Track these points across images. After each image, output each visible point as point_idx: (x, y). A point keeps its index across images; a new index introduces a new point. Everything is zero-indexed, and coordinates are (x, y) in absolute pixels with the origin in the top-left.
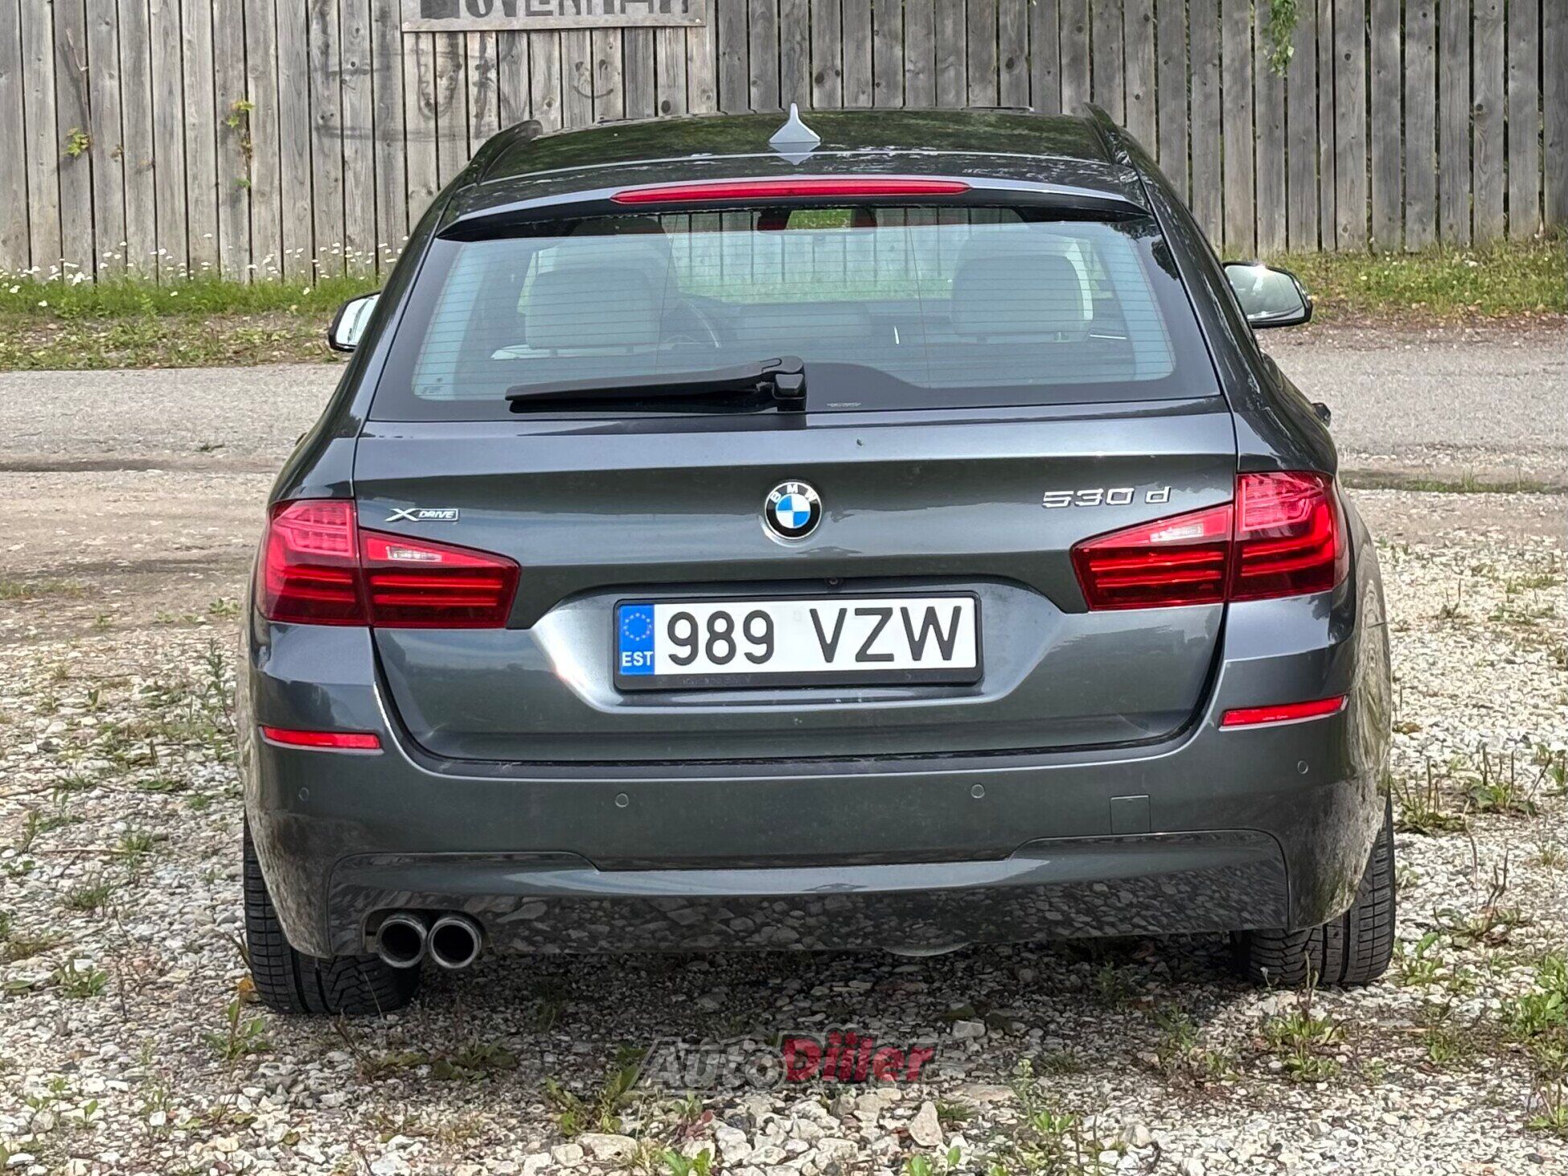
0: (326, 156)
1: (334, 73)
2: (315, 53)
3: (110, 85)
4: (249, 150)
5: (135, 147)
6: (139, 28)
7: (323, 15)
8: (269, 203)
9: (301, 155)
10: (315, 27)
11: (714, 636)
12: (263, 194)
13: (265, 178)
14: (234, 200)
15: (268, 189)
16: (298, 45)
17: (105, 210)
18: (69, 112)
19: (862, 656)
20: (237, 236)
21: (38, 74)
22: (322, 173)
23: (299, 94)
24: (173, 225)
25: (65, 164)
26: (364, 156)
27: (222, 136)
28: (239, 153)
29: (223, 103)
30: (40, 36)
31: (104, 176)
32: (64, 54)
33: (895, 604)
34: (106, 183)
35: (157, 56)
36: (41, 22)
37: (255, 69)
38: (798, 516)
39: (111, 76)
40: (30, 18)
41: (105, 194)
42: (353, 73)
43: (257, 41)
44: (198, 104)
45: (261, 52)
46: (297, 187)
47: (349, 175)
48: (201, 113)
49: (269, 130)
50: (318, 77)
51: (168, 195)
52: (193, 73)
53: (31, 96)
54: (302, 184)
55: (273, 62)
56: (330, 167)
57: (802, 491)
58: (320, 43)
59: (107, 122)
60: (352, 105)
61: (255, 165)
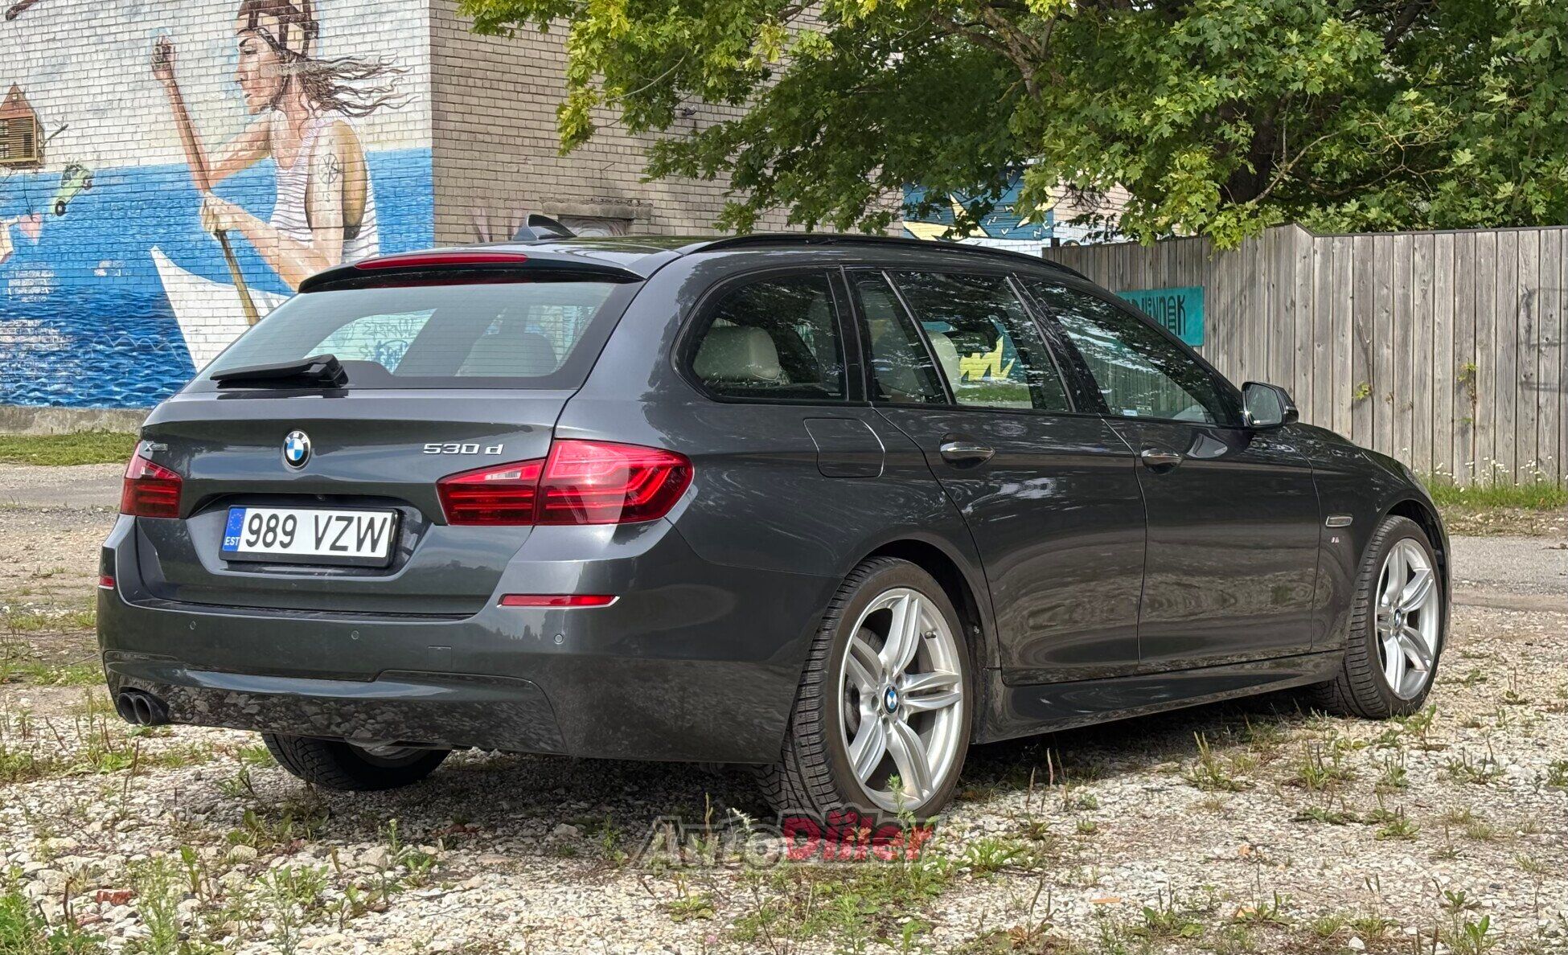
0: (1526, 403)
1: (1534, 345)
2: (1522, 331)
3: (1386, 352)
4: (1474, 398)
5: (1401, 395)
6: (1406, 312)
7: (1528, 305)
8: (1487, 434)
9: (1509, 402)
10: (1522, 313)
11: (269, 529)
12: (1483, 428)
13: (1486, 416)
14: (1464, 432)
15: (1486, 424)
16: (1510, 325)
17: (1381, 436)
18: (1361, 370)
19: (333, 547)
20: (1465, 456)
21: (1343, 346)
22: (1524, 415)
23: (1510, 360)
24: (1423, 448)
25: (1356, 406)
26: (1552, 404)
27: (1458, 387)
28: (1468, 400)
29: (1459, 366)
30: (1345, 320)
31: (1381, 414)
32: (1358, 332)
33: (355, 514)
34: (1382, 418)
35: (1417, 333)
36: (1346, 309)
37: (1481, 342)
38: (297, 452)
39: (1388, 347)
40: (1339, 309)
41: (1381, 425)
42: (1546, 346)
43: (1483, 324)
44: (1443, 365)
45: (1485, 331)
46: (1506, 424)
47: (1542, 416)
48: (1444, 371)
49: (1489, 384)
50: (1523, 348)
51: (1421, 427)
52: (1440, 344)
53: (1338, 360)
54: (1510, 421)
55: (1493, 338)
56: (1529, 411)
57: (300, 437)
58: (1525, 324)
59: (1384, 378)
60: (1546, 370)
61: (1478, 407)
